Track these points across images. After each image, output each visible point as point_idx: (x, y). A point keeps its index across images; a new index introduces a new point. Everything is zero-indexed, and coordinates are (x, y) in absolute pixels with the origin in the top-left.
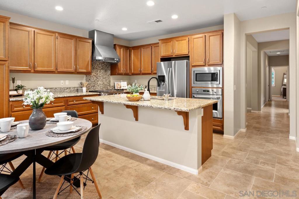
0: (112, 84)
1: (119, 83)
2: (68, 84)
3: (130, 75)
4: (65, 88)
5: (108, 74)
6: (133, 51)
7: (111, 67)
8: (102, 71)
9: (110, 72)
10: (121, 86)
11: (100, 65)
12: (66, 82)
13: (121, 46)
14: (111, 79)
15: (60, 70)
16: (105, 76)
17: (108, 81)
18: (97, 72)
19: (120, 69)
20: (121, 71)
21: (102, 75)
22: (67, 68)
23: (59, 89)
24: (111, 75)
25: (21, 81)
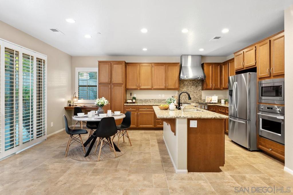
0: (203, 98)
1: (210, 98)
2: (164, 97)
3: (222, 90)
4: (162, 100)
5: (199, 90)
6: (223, 66)
7: (202, 83)
8: (193, 87)
9: (201, 87)
10: (211, 100)
11: (191, 82)
12: (163, 96)
13: (209, 64)
14: (202, 94)
15: (155, 87)
16: (196, 91)
17: (199, 95)
18: (188, 87)
19: (208, 85)
20: (210, 86)
21: (193, 90)
22: (160, 86)
23: (158, 100)
24: (202, 90)
25: (136, 94)
